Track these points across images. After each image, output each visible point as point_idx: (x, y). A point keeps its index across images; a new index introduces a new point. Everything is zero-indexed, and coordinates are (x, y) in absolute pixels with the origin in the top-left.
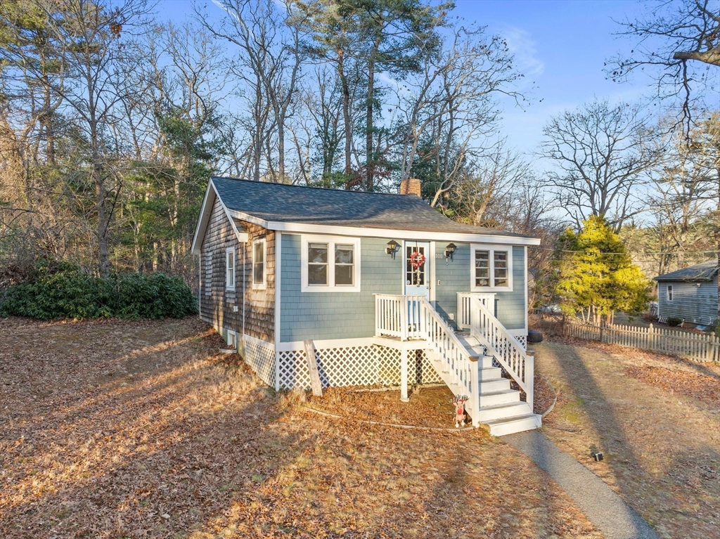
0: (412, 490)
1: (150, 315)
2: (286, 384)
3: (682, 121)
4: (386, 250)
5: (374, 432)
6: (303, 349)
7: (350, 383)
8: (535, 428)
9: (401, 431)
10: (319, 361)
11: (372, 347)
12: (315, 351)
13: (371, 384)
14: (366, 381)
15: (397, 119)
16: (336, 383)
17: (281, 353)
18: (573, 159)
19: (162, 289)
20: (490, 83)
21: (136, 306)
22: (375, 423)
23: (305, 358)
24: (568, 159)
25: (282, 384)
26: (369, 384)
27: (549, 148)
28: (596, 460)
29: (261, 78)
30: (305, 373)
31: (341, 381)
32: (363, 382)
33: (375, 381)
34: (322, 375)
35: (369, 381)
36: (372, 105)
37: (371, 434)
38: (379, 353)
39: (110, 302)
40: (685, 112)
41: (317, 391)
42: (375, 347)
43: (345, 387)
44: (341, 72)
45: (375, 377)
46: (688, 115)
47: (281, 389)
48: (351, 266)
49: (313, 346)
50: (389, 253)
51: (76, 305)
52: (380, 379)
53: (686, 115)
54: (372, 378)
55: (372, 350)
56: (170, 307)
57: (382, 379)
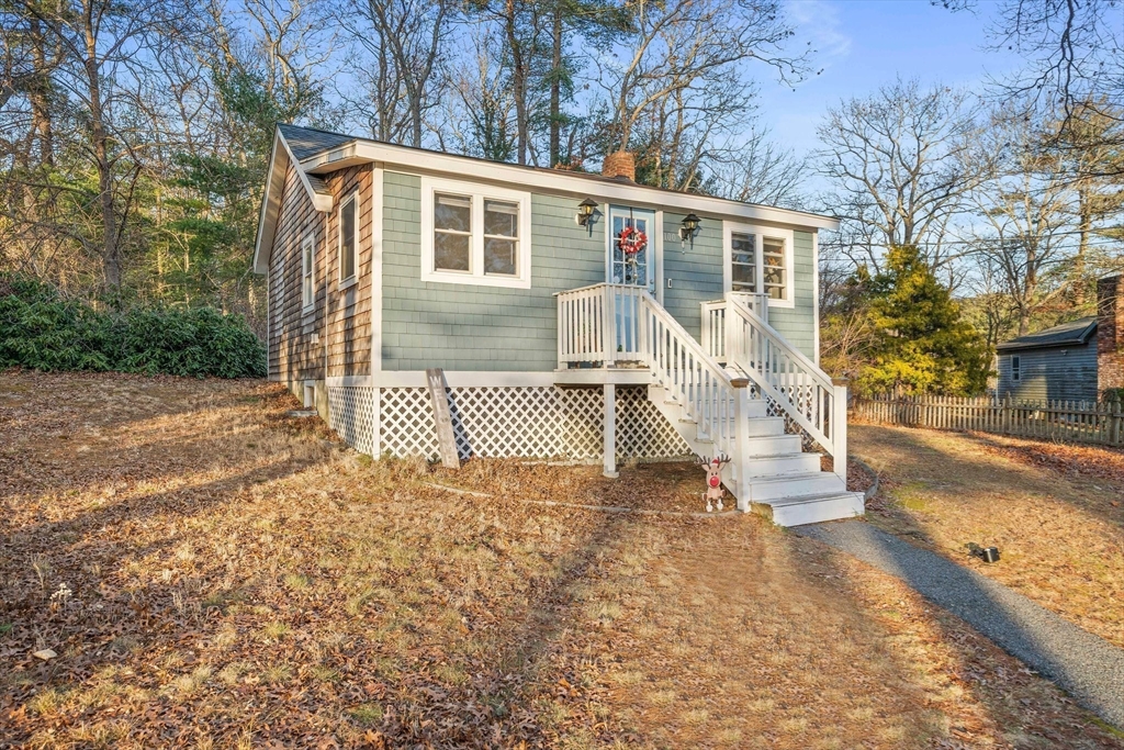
0: (627, 602)
1: (178, 370)
2: (392, 448)
3: (1058, 66)
4: (577, 218)
5: (552, 516)
6: (425, 385)
7: (513, 452)
8: (853, 515)
9: (605, 516)
10: (454, 409)
11: (552, 389)
12: (448, 390)
13: (551, 455)
14: (541, 450)
15: (600, 108)
16: (487, 450)
17: (382, 390)
18: (861, 175)
19: (201, 331)
20: (741, 45)
21: (153, 353)
22: (554, 504)
23: (428, 403)
24: (854, 177)
25: (385, 449)
26: (547, 456)
27: (826, 159)
28: (986, 560)
29: (386, 38)
30: (429, 430)
31: (496, 447)
32: (535, 451)
33: (557, 450)
34: (460, 435)
35: (546, 451)
36: (560, 80)
37: (547, 519)
38: (565, 400)
39: (108, 347)
40: (1064, 51)
41: (451, 460)
42: (558, 390)
43: (502, 458)
44: (511, 35)
45: (557, 444)
46: (1068, 56)
47: (382, 458)
48: (514, 242)
49: (443, 381)
50: (583, 223)
51: (40, 346)
52: (566, 448)
53: (1064, 56)
54: (552, 444)
55: (552, 395)
56: (215, 360)
57: (571, 448)
